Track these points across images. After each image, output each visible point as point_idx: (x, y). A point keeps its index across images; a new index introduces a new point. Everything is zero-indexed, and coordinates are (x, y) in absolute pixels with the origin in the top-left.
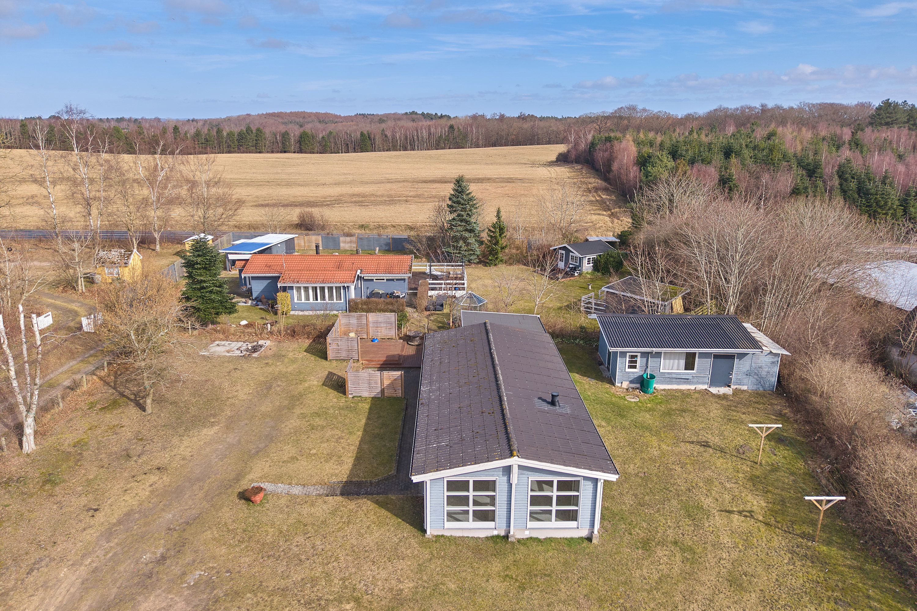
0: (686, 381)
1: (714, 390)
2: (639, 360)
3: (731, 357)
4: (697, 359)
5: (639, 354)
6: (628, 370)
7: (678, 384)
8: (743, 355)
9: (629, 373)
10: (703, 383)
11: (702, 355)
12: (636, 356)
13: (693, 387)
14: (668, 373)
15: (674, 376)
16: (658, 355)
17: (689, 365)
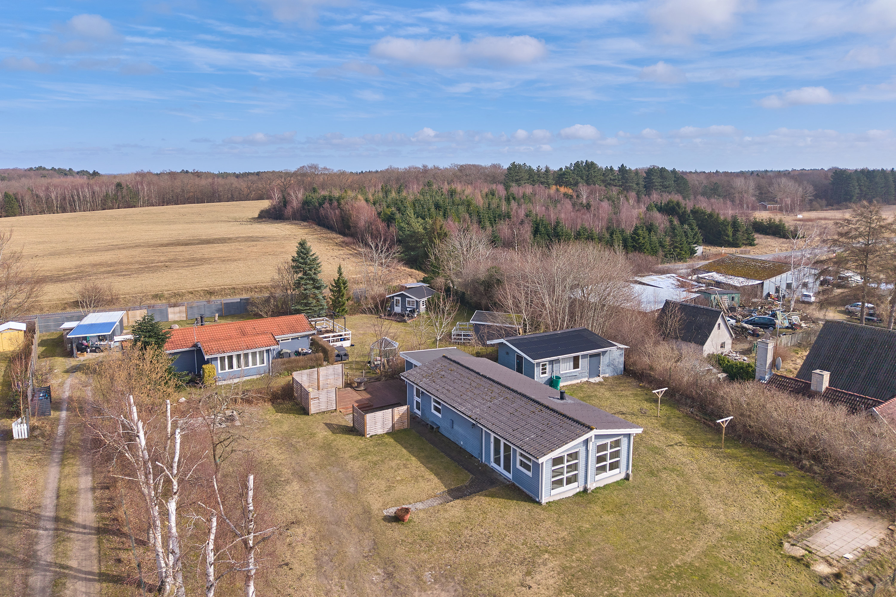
0: (575, 377)
1: (592, 380)
2: (547, 367)
3: (598, 355)
4: (580, 360)
5: (547, 363)
6: (542, 376)
7: (571, 380)
8: (605, 352)
9: (542, 378)
10: (585, 377)
11: (584, 356)
12: (546, 364)
13: (579, 381)
14: (565, 374)
15: (568, 375)
16: (558, 361)
17: (576, 366)
